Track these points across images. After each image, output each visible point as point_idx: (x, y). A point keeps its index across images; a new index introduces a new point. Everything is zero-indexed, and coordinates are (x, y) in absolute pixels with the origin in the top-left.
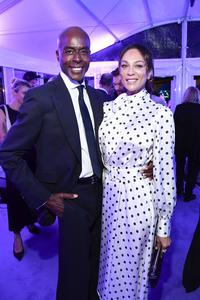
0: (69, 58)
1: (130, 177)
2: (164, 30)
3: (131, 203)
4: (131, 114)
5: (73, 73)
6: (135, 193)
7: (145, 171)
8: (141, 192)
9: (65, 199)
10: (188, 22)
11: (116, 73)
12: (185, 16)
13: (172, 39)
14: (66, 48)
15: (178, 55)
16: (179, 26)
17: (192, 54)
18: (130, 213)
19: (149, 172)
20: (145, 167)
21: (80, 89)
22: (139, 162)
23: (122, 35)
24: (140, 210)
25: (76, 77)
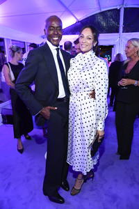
0: (52, 32)
1: (82, 97)
2: (109, 14)
3: (83, 111)
4: (84, 64)
5: (54, 40)
6: (86, 106)
7: (91, 94)
8: (89, 105)
9: (51, 110)
10: (125, 8)
11: (77, 42)
12: (123, 4)
13: (114, 20)
14: (50, 27)
15: (117, 31)
16: (118, 11)
17: (126, 30)
18: (83, 116)
19: (93, 95)
20: (90, 92)
21: (57, 50)
22: (87, 89)
23: (81, 17)
24: (88, 115)
25: (55, 43)
